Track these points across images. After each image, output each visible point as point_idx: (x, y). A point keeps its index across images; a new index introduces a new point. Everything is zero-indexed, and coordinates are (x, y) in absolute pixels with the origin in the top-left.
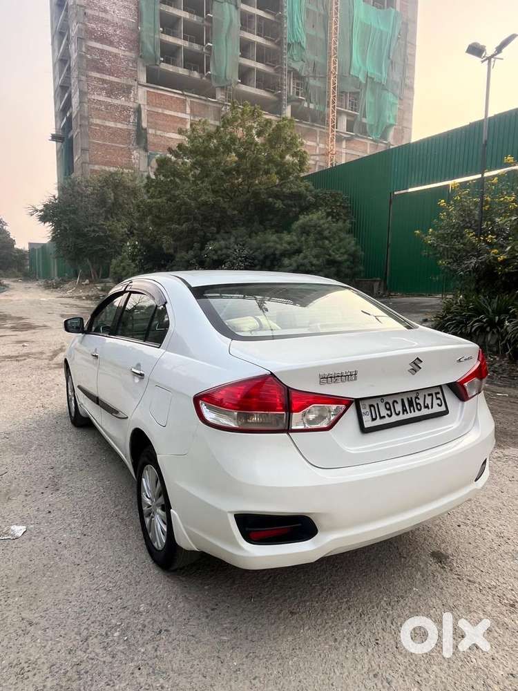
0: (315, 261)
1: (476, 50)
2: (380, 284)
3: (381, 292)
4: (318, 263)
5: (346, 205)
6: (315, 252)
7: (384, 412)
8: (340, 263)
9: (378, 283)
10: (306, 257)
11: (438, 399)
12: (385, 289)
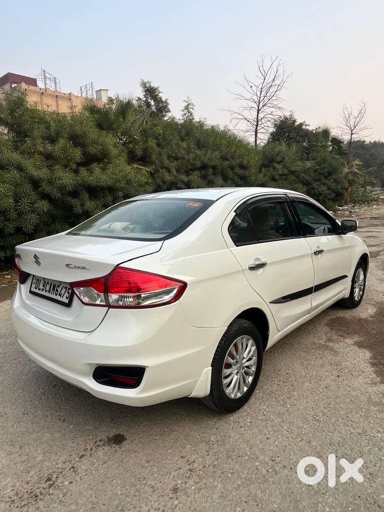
7: (41, 287)
11: (68, 293)
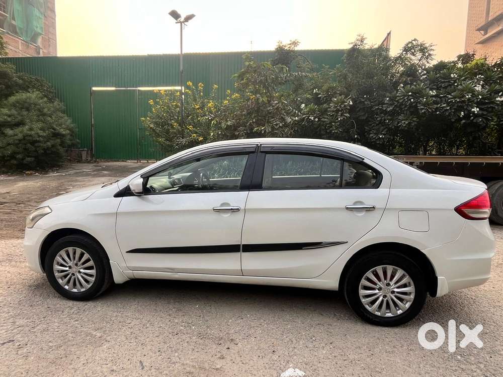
0: (41, 133)
1: (175, 15)
2: (87, 153)
3: (89, 159)
4: (45, 134)
5: (52, 91)
6: (40, 125)
8: (63, 136)
9: (85, 152)
10: (31, 129)
12: (92, 156)
